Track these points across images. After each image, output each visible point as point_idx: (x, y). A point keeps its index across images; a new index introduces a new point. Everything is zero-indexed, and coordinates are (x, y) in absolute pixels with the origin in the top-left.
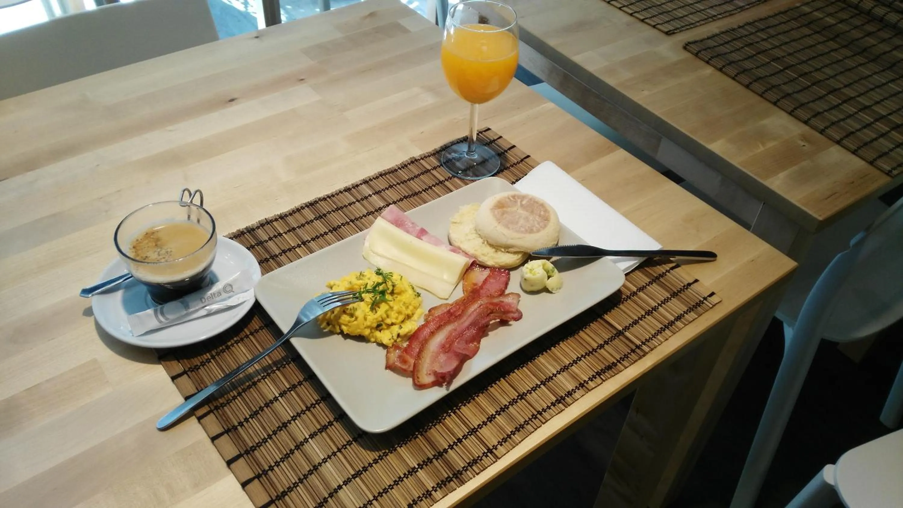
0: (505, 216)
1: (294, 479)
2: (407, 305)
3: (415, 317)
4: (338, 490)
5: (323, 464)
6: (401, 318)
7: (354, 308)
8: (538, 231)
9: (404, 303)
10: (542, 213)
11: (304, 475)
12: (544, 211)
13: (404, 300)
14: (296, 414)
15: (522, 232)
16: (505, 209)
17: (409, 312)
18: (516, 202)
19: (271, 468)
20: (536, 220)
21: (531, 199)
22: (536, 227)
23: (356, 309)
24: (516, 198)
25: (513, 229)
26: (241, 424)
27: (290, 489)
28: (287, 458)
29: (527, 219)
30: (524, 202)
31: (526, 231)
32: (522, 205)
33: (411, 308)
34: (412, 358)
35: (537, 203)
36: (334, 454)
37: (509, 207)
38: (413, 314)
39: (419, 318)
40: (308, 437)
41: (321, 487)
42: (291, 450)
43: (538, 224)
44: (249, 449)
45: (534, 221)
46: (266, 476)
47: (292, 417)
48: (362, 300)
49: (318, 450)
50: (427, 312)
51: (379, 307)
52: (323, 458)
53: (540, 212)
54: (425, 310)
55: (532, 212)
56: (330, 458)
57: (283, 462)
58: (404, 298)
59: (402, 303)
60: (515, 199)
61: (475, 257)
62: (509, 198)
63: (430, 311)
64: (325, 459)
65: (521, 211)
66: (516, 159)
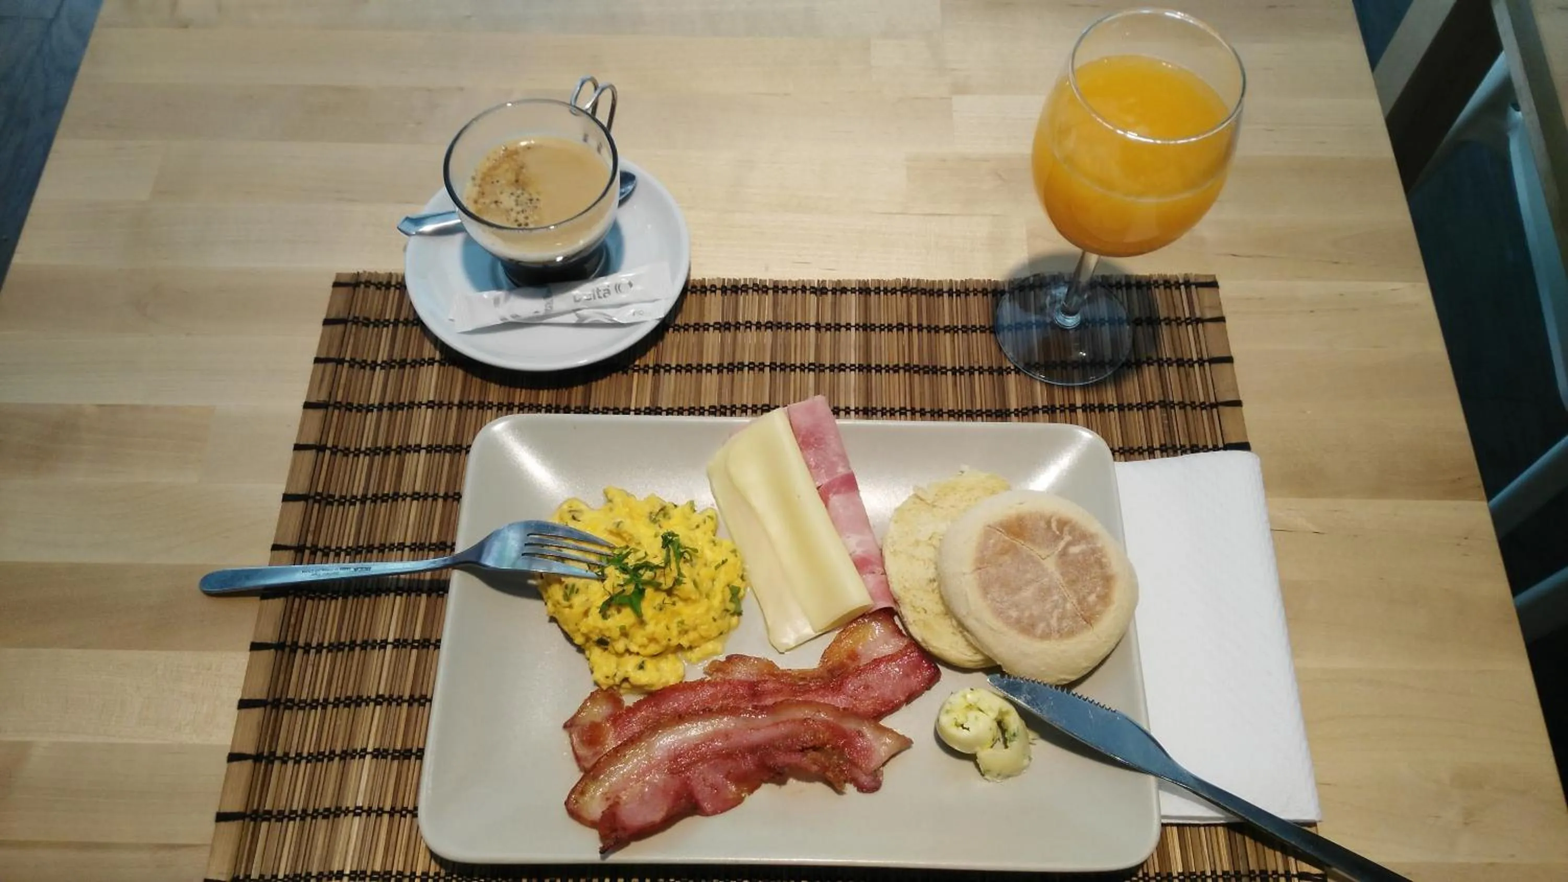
0: (1007, 558)
1: (297, 806)
2: (686, 627)
3: (694, 655)
4: (334, 878)
5: (351, 815)
6: (653, 648)
7: (573, 586)
8: (1045, 636)
9: (682, 622)
10: (1092, 598)
11: (315, 811)
12: (1098, 597)
13: (684, 617)
14: (387, 696)
15: (1007, 620)
16: (1019, 543)
17: (684, 642)
18: (1059, 538)
19: (284, 759)
20: (1064, 608)
21: (1094, 551)
22: (1048, 625)
23: (578, 591)
24: (1066, 529)
25: (993, 600)
26: (307, 648)
27: (281, 816)
28: (318, 760)
29: (1044, 593)
30: (1074, 550)
31: (1018, 621)
32: (1064, 554)
33: (692, 635)
34: (616, 738)
35: (1102, 566)
36: (380, 812)
37: (1033, 541)
38: (691, 648)
39: (700, 660)
40: (370, 750)
41: (318, 852)
42: (332, 752)
43: (1060, 619)
44: (283, 701)
45: (1056, 607)
46: (266, 766)
47: (378, 696)
48: (602, 578)
49: (364, 785)
50: (722, 658)
51: (619, 611)
52: (360, 804)
53: (1089, 594)
54: (719, 651)
55: (1072, 583)
56: (369, 815)
57: (307, 763)
58: (688, 612)
59: (679, 619)
60: (1061, 531)
61: (895, 602)
62: (1049, 523)
63: (730, 659)
64: (361, 808)
65: (1051, 565)
66: (1207, 394)
